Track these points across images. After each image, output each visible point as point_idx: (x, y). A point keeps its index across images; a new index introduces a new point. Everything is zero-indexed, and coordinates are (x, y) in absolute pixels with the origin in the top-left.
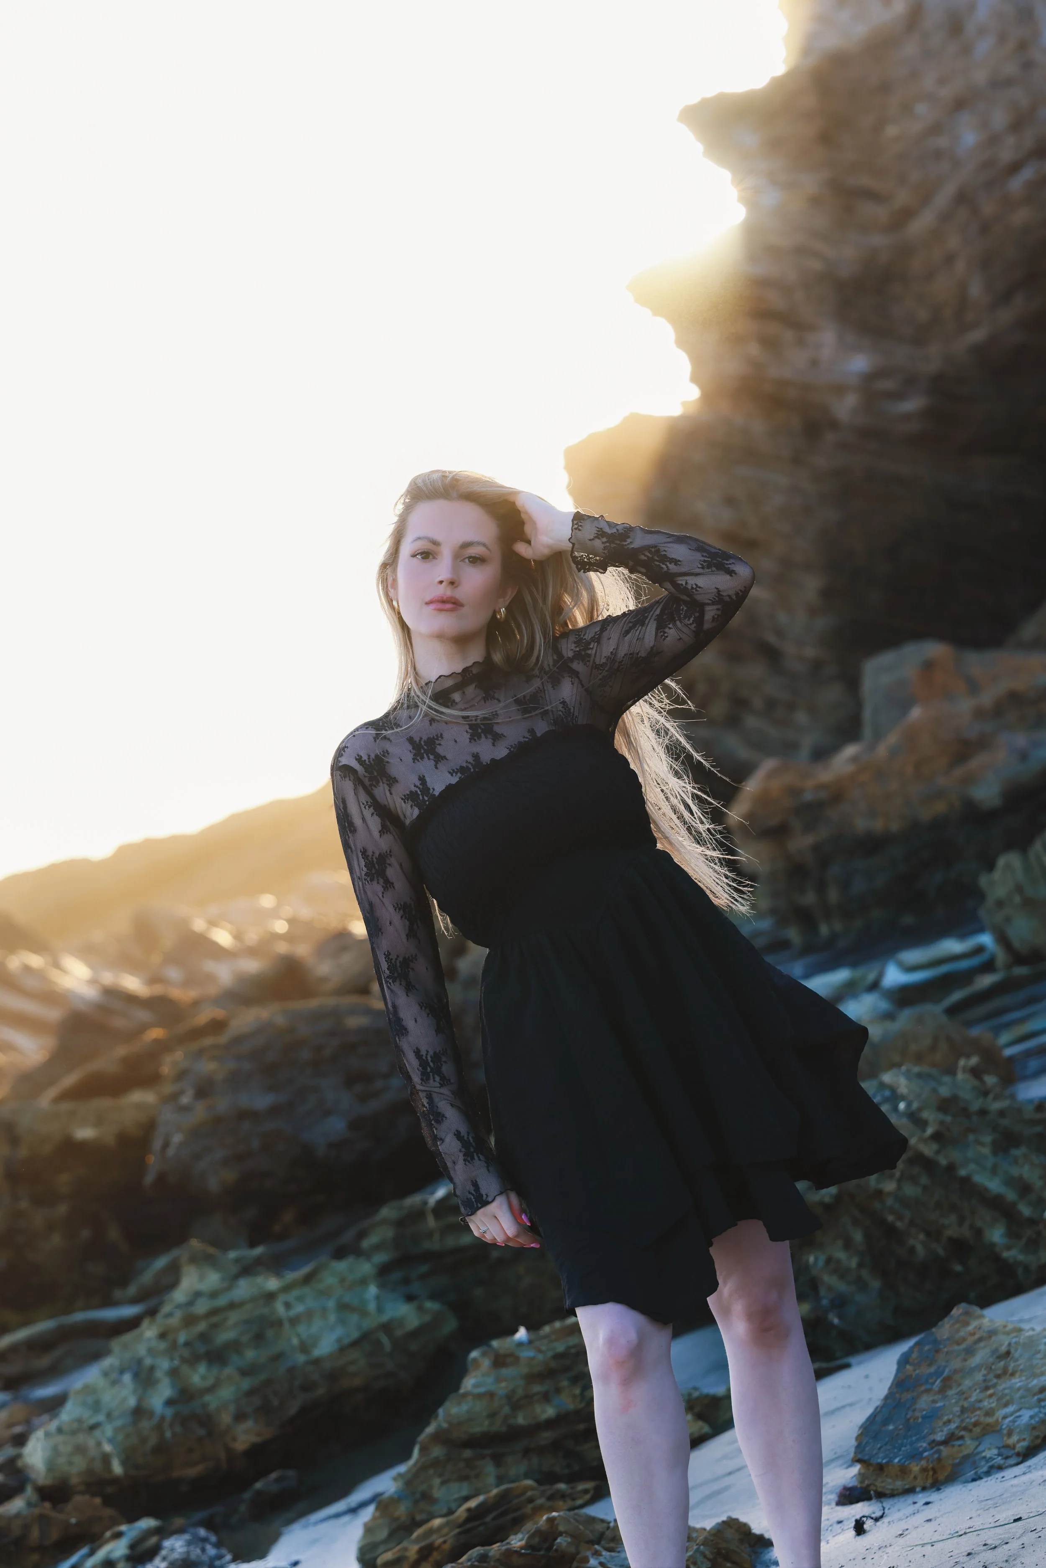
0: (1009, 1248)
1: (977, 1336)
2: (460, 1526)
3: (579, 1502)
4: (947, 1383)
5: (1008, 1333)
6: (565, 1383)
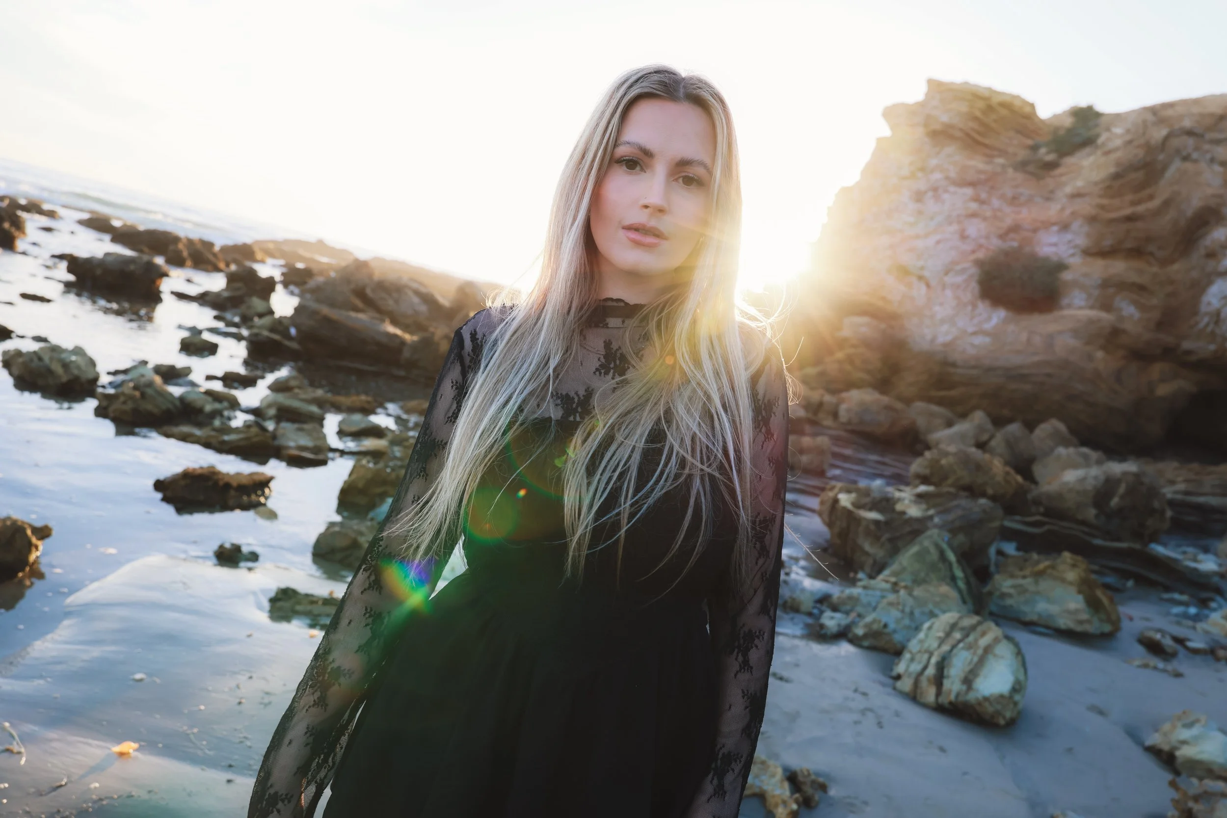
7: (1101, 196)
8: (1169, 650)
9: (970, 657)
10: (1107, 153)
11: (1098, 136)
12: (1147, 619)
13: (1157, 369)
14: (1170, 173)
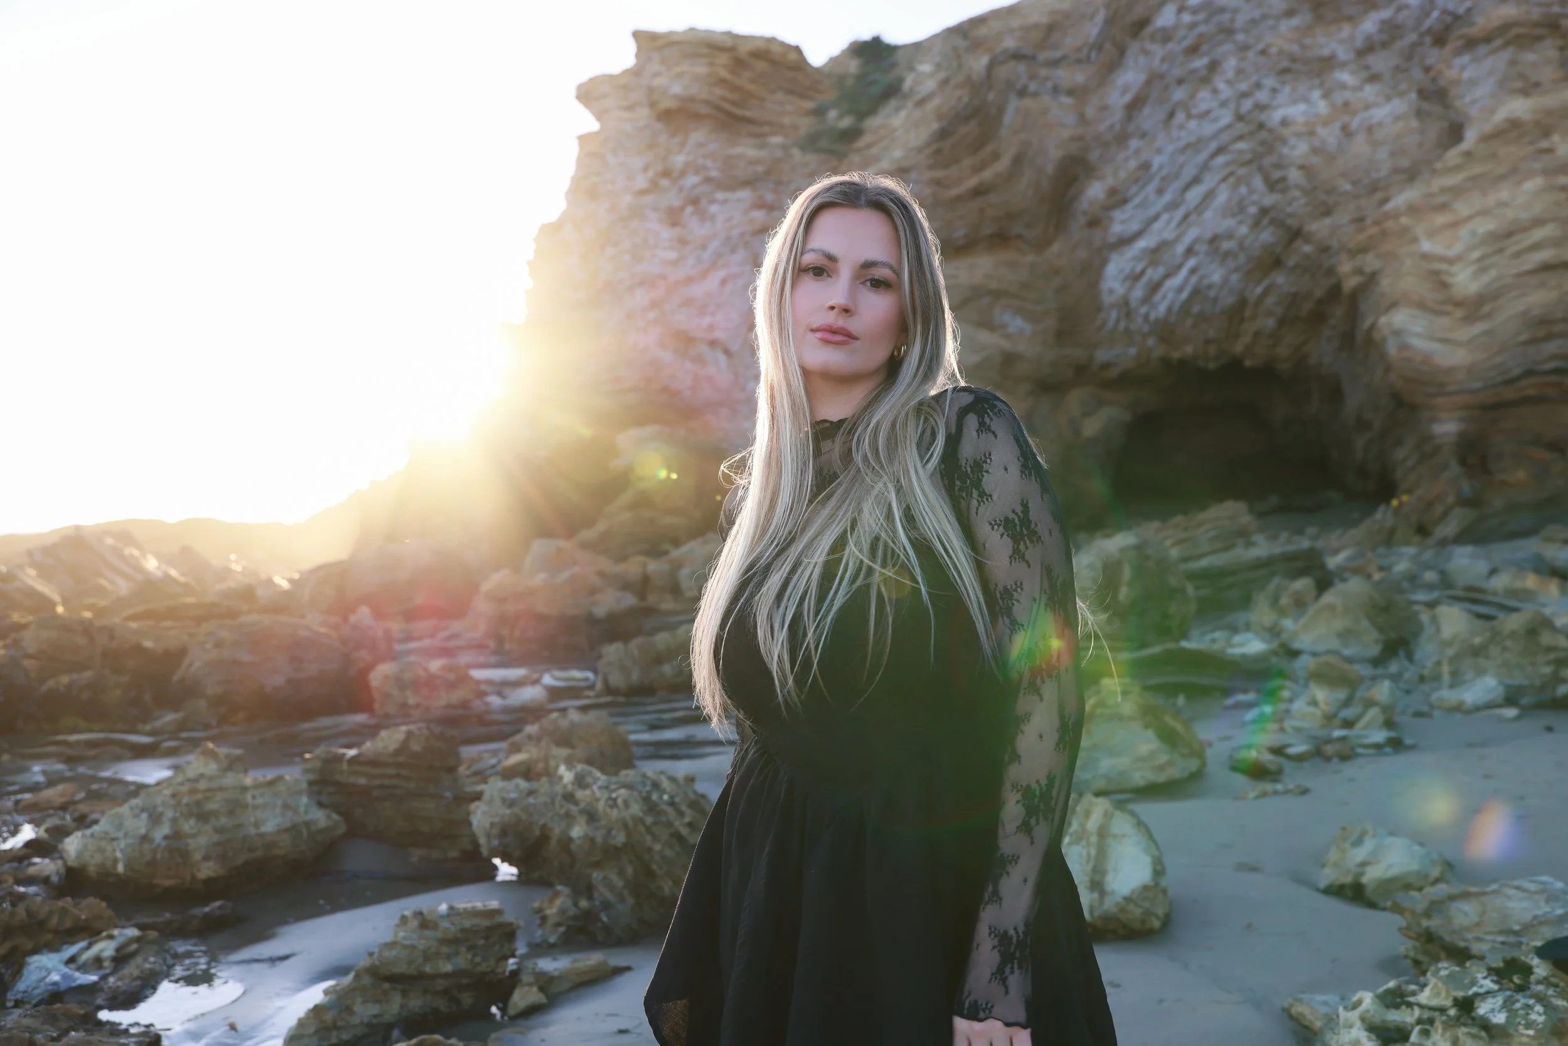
6: (463, 949)
7: (931, 167)
8: (1272, 767)
9: (1084, 853)
10: (921, 103)
11: (901, 80)
12: (1227, 738)
13: (1075, 399)
14: (1008, 118)
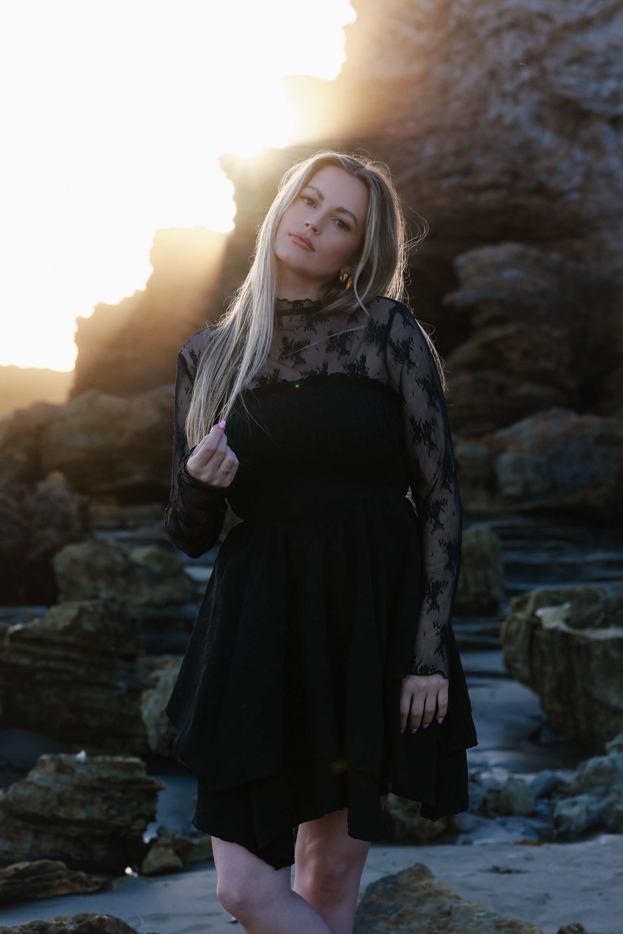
0: (396, 808)
1: (427, 891)
2: (7, 878)
3: (90, 889)
4: (401, 919)
5: (450, 897)
6: (99, 799)
